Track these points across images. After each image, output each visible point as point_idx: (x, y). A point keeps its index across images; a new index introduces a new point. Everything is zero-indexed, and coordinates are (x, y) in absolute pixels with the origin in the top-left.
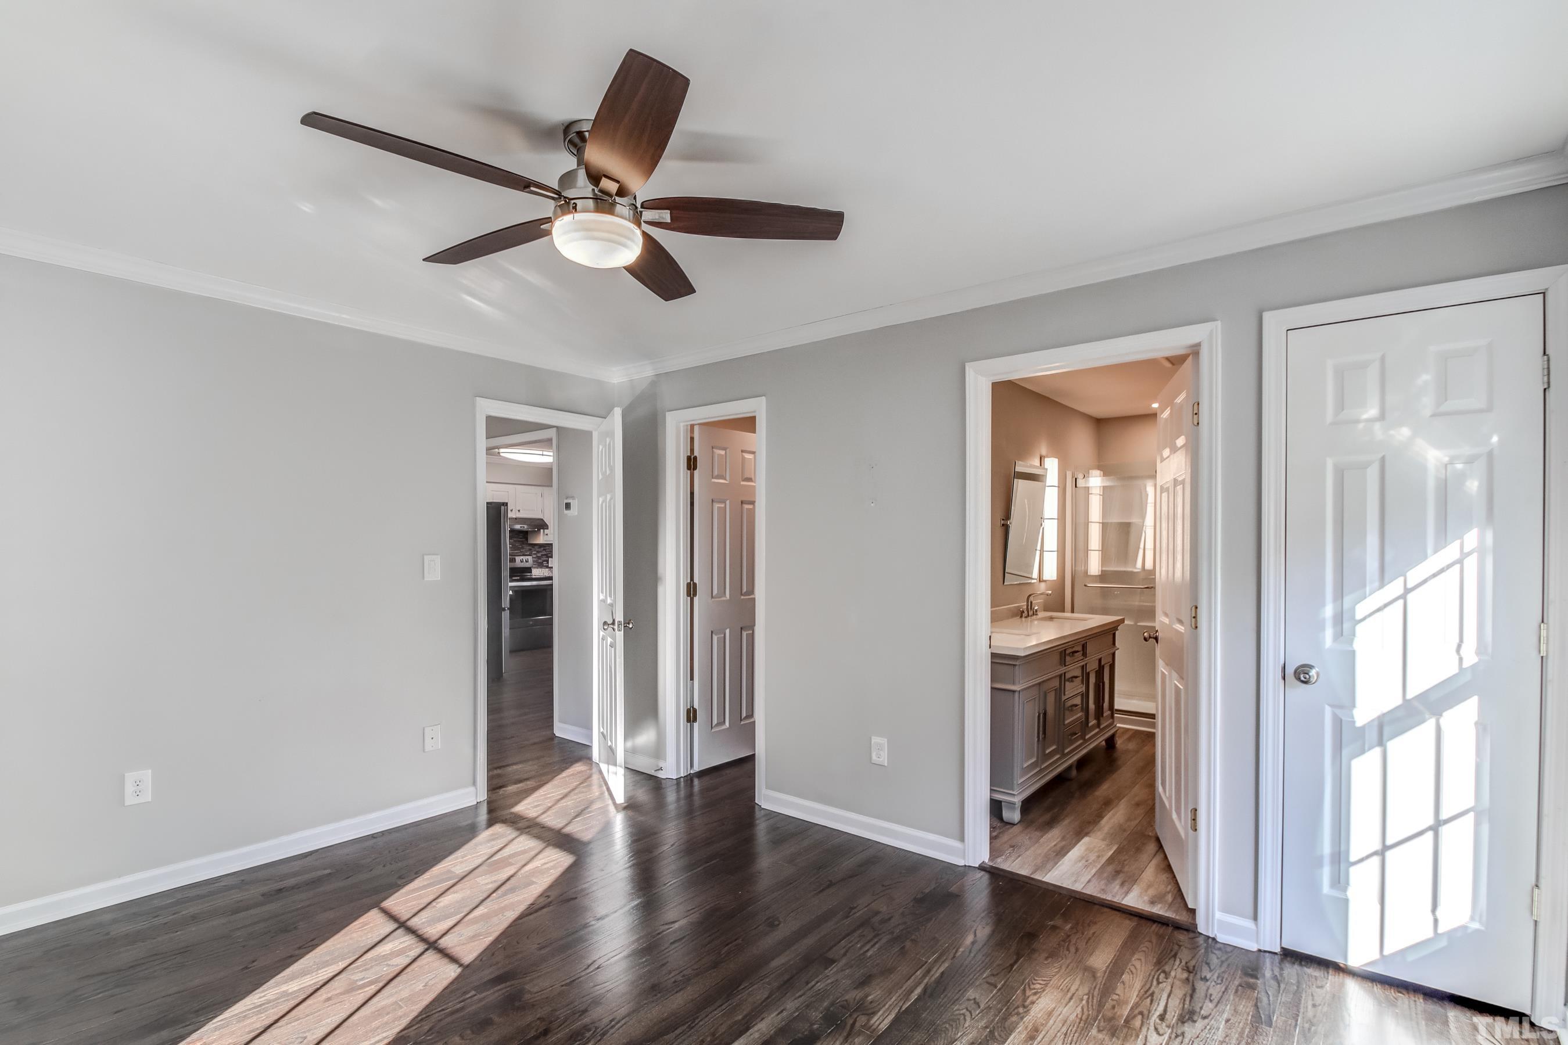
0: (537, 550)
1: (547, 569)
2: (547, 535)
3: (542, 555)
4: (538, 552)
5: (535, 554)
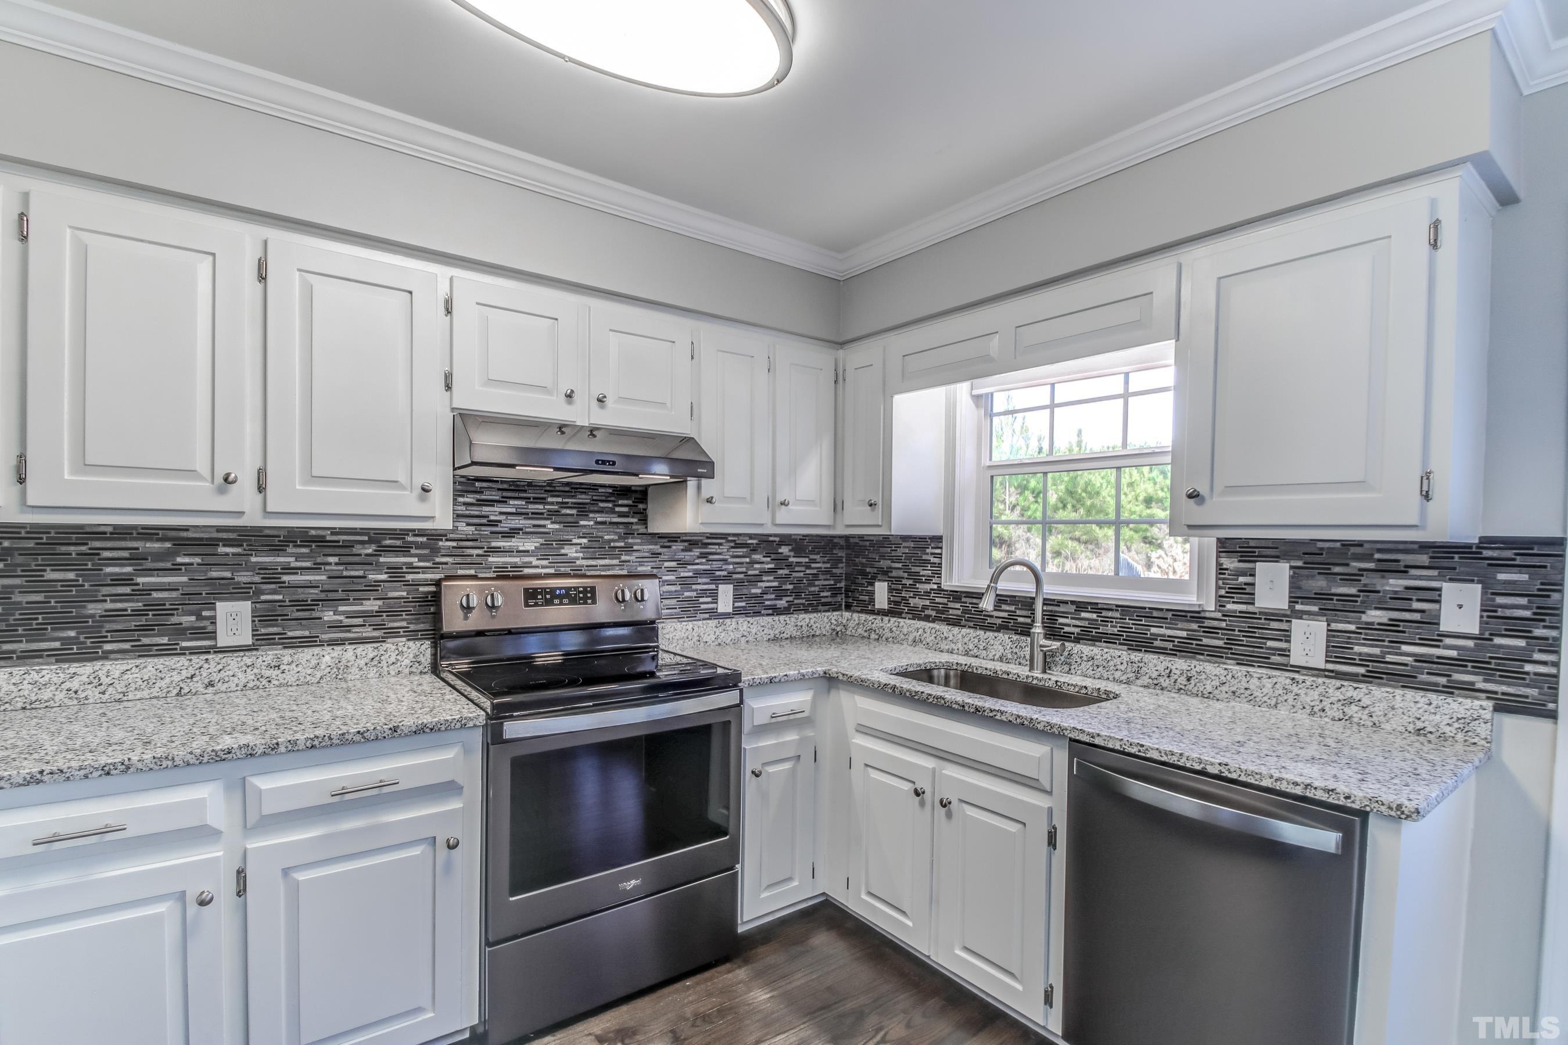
0: (681, 555)
1: (713, 623)
2: (709, 501)
3: (698, 574)
4: (683, 564)
5: (671, 570)
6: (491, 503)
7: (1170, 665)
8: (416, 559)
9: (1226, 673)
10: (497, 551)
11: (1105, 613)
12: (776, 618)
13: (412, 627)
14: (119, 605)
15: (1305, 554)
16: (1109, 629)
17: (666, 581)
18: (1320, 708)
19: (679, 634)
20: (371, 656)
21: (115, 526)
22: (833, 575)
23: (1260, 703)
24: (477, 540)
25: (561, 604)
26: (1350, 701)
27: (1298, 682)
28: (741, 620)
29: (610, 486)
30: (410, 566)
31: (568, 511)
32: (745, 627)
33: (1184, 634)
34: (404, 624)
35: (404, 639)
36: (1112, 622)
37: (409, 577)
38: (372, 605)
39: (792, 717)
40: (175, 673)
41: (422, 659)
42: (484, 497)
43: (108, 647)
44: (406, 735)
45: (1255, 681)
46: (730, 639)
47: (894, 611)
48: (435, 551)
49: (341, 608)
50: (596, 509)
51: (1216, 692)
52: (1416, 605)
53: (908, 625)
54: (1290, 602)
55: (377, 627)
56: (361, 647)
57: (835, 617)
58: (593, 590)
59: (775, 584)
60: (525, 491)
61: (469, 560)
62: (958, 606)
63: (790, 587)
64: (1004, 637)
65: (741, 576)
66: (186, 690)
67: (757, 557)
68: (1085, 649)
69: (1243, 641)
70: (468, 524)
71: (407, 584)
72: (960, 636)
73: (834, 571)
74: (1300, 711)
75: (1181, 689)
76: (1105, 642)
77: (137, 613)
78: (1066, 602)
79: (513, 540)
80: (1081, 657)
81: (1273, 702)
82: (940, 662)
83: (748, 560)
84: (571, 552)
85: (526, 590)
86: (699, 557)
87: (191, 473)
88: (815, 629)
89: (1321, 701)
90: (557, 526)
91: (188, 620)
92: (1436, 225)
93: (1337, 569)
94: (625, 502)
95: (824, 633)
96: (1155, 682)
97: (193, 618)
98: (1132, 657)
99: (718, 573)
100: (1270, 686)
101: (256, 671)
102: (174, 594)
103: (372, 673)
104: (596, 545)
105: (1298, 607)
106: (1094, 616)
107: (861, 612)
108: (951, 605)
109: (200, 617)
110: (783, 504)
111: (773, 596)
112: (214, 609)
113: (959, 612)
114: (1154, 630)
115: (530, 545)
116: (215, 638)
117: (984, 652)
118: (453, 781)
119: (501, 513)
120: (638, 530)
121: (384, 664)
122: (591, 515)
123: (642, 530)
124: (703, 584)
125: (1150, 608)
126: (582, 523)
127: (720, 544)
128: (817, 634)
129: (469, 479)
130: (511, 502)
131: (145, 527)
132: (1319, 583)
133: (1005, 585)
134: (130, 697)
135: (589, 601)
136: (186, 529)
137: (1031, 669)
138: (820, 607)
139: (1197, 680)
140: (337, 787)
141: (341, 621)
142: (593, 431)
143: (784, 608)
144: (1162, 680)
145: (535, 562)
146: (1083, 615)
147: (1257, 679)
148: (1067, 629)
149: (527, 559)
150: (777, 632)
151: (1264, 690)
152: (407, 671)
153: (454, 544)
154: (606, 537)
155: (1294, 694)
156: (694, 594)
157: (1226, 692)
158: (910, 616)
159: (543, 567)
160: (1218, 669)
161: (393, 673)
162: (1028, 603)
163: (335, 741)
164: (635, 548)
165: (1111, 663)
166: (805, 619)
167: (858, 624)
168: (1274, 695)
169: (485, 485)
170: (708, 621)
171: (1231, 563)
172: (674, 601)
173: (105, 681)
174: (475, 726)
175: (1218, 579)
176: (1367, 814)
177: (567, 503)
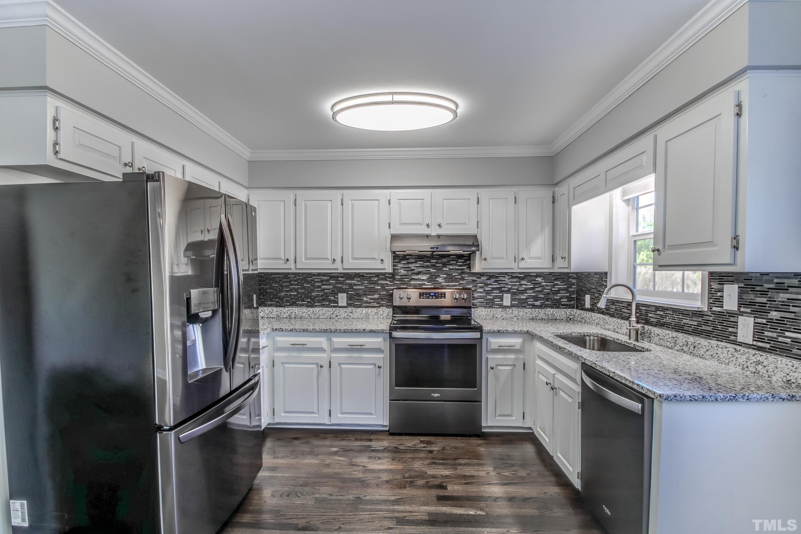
0: (486, 281)
1: (500, 310)
2: (485, 259)
4: (487, 285)
6: (412, 263)
7: (687, 340)
8: (389, 282)
9: (708, 344)
10: (414, 279)
11: (666, 312)
12: (534, 310)
13: (388, 304)
14: (318, 293)
15: (745, 279)
16: (668, 320)
17: (479, 291)
18: (746, 366)
19: (484, 313)
20: (375, 312)
21: (318, 273)
22: (568, 292)
23: (722, 361)
24: (407, 276)
25: (432, 298)
26: (759, 363)
27: (737, 351)
28: (514, 309)
29: (455, 255)
30: (387, 284)
31: (439, 265)
32: (516, 313)
33: (695, 323)
34: (385, 303)
35: (385, 307)
36: (669, 316)
37: (387, 288)
38: (376, 296)
39: (511, 348)
40: (329, 312)
41: (389, 314)
42: (409, 261)
43: (316, 304)
44: (367, 332)
45: (720, 349)
46: (508, 317)
47: (592, 310)
48: (394, 279)
49: (368, 297)
50: (449, 264)
51: (705, 355)
52: (792, 309)
53: (596, 316)
54: (739, 307)
55: (378, 303)
56: (373, 309)
57: (569, 311)
58: (445, 294)
59: (534, 294)
60: (423, 258)
61: (404, 282)
62: (613, 307)
63: (543, 296)
65: (515, 290)
66: (331, 317)
67: (523, 282)
68: (656, 330)
69: (719, 328)
70: (404, 271)
71: (386, 290)
72: (612, 322)
73: (570, 289)
74: (738, 367)
75: (691, 352)
76: (666, 327)
77: (322, 296)
78: (651, 306)
79: (419, 276)
80: (655, 334)
81: (727, 361)
82: (593, 333)
83: (519, 284)
84: (440, 280)
85: (420, 293)
86: (494, 282)
87: (327, 259)
88: (556, 316)
89: (747, 362)
90: (434, 271)
91: (332, 298)
93: (757, 288)
94: (461, 261)
95: (562, 318)
96: (682, 348)
97: (333, 298)
98: (673, 335)
99: (503, 289)
100: (726, 352)
101: (347, 313)
102: (330, 291)
103: (376, 317)
104: (449, 277)
105: (742, 309)
106: (662, 313)
107: (581, 309)
108: (611, 306)
109: (335, 298)
110: (522, 259)
111: (532, 300)
112: (338, 295)
113: (613, 310)
114: (684, 321)
115: (425, 277)
116: (338, 303)
117: (620, 330)
118: (380, 348)
119: (415, 267)
120: (467, 271)
121: (379, 315)
122: (448, 266)
123: (468, 271)
124: (496, 293)
125: (683, 309)
126: (444, 269)
127: (504, 277)
128: (558, 318)
129: (405, 255)
130: (418, 262)
131: (324, 273)
132: (751, 297)
134: (320, 318)
135: (443, 298)
136: (332, 273)
137: (630, 339)
138: (561, 306)
139: (697, 348)
140: (351, 344)
141: (368, 301)
142: (439, 236)
143: (539, 305)
144: (684, 347)
145: (427, 283)
146: (658, 312)
147: (721, 348)
148: (652, 320)
149: (423, 282)
150: (534, 316)
151: (723, 354)
152: (385, 317)
153: (400, 277)
154: (453, 274)
155: (735, 357)
156: (492, 297)
157: (709, 355)
158: (597, 312)
159: (429, 285)
160: (706, 342)
161: (381, 318)
163: (350, 331)
164: (466, 278)
165: (665, 338)
166: (550, 311)
167: (578, 315)
168: (727, 358)
169: (409, 257)
170: (498, 309)
171: (715, 286)
172: (483, 300)
173: (315, 313)
174: (386, 332)
175: (709, 293)
176: (653, 399)
177: (438, 262)
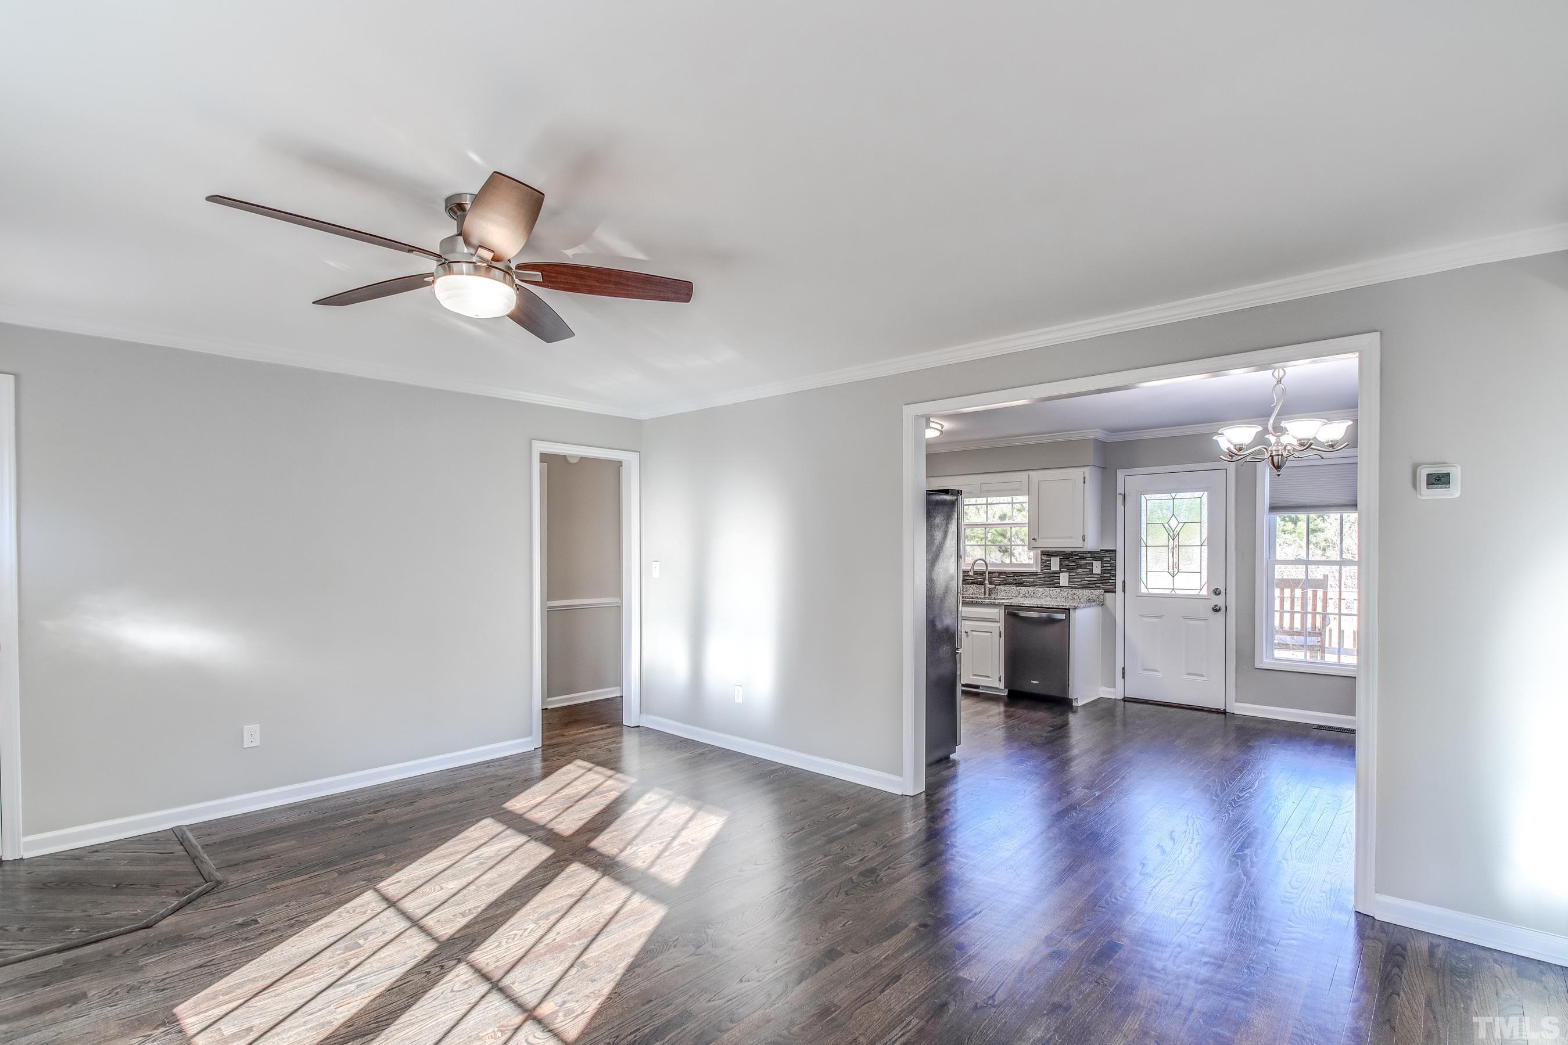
7: (1028, 590)
9: (1046, 590)
11: (1008, 575)
15: (1063, 555)
16: (1010, 580)
26: (1074, 594)
27: (1061, 589)
33: (1032, 580)
36: (1010, 578)
51: (1042, 596)
52: (1088, 567)
54: (1060, 568)
64: (974, 586)
68: (1002, 587)
69: (1048, 581)
74: (1063, 598)
75: (1032, 597)
76: (1008, 585)
78: (995, 573)
80: (1001, 590)
92: (1084, 478)
93: (1071, 559)
98: (1016, 588)
100: (1055, 592)
105: (1062, 570)
106: (1005, 576)
114: (1023, 580)
125: (1021, 573)
132: (1066, 563)
133: (976, 568)
137: (985, 595)
139: (1036, 593)
144: (1026, 594)
146: (1001, 576)
147: (1050, 590)
148: (996, 582)
155: (1061, 594)
157: (1044, 596)
160: (1040, 589)
162: (982, 574)
165: (1011, 591)
168: (1056, 595)
171: (1045, 558)
175: (1041, 563)
176: (1069, 610)
